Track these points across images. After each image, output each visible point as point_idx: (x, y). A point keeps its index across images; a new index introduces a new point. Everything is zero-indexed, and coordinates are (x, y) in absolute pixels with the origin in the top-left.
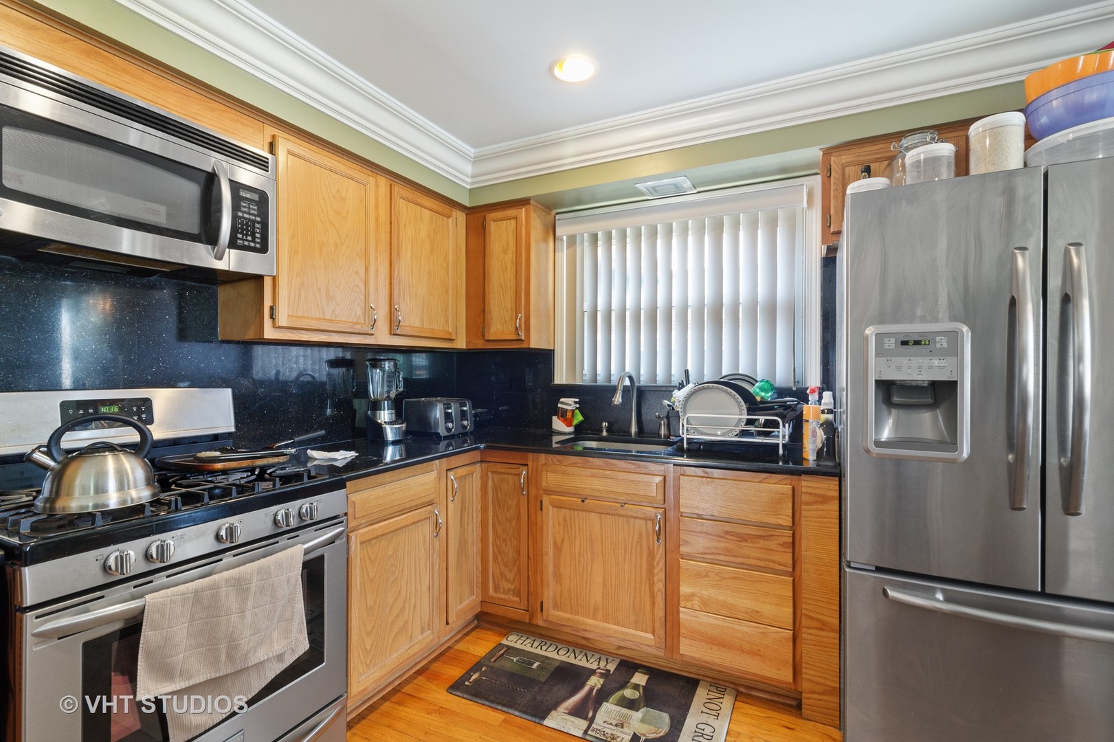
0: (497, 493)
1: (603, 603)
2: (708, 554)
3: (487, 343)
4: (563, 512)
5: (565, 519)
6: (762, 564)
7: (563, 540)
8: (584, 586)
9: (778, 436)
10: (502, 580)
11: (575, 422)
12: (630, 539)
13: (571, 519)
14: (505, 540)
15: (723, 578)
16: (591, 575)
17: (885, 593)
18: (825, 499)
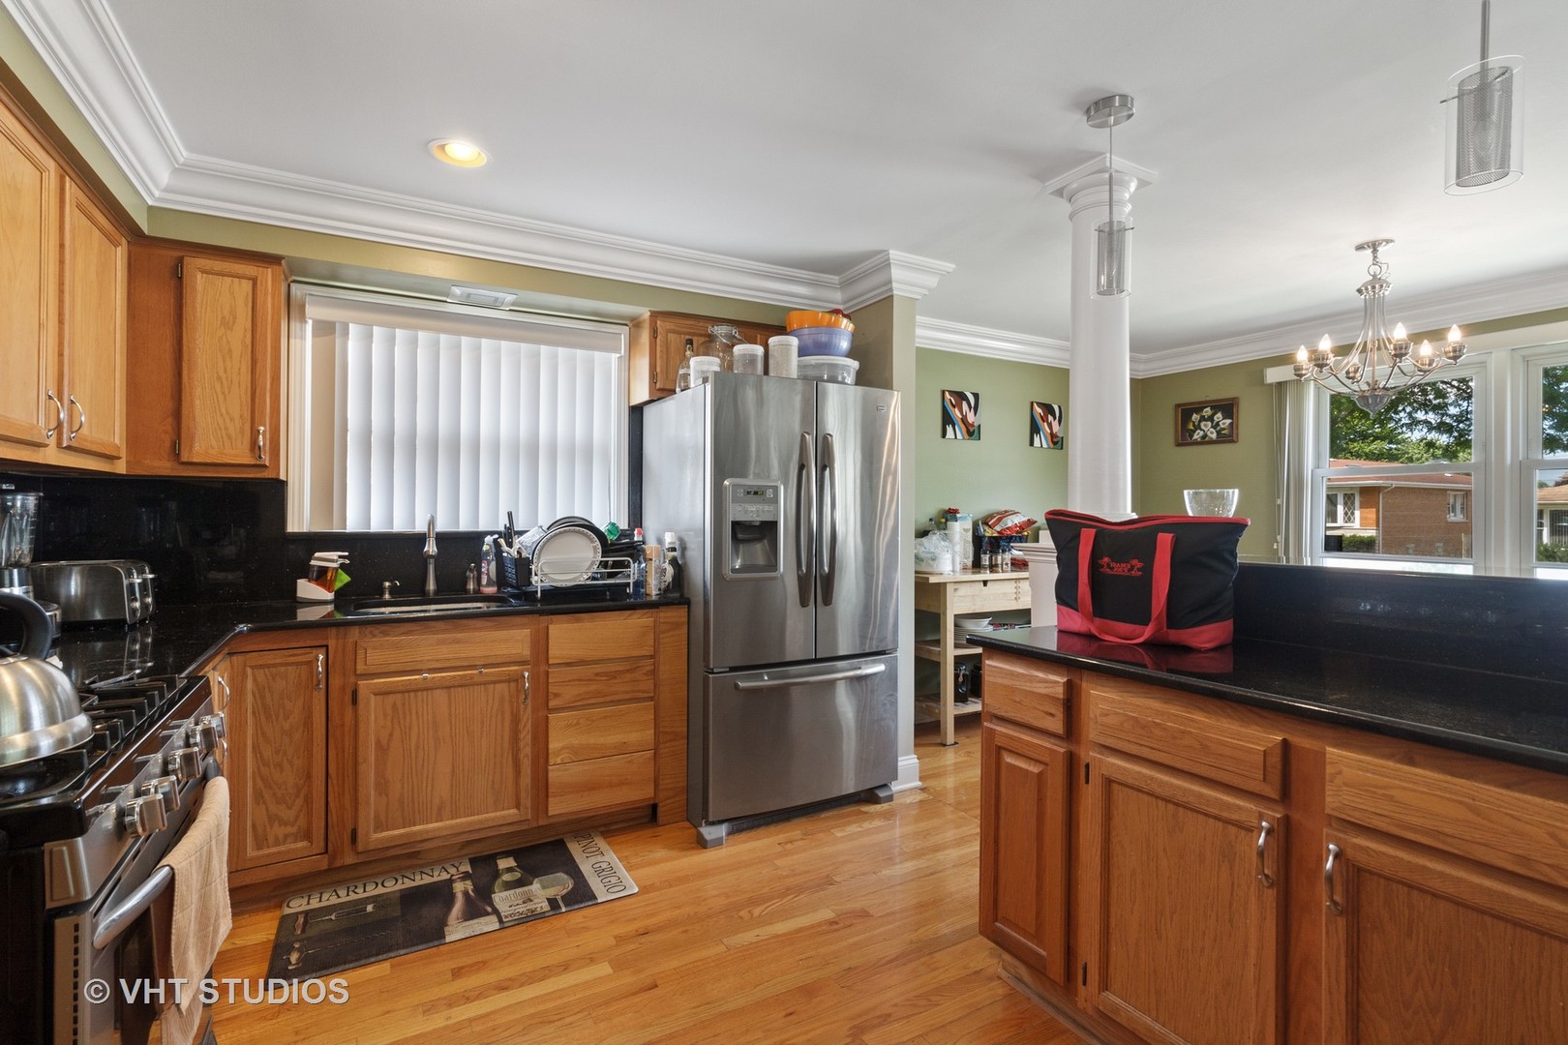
0: (262, 697)
1: (452, 796)
2: (579, 701)
3: (181, 467)
4: (391, 698)
5: (394, 707)
6: (628, 696)
7: (391, 735)
8: (424, 784)
9: (629, 576)
10: (272, 826)
11: (338, 585)
12: (489, 709)
13: (403, 705)
14: (279, 766)
15: (594, 721)
16: (434, 768)
17: (736, 686)
18: (677, 626)
